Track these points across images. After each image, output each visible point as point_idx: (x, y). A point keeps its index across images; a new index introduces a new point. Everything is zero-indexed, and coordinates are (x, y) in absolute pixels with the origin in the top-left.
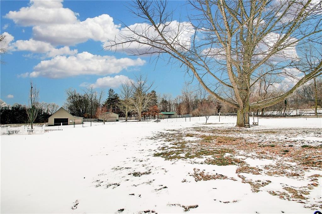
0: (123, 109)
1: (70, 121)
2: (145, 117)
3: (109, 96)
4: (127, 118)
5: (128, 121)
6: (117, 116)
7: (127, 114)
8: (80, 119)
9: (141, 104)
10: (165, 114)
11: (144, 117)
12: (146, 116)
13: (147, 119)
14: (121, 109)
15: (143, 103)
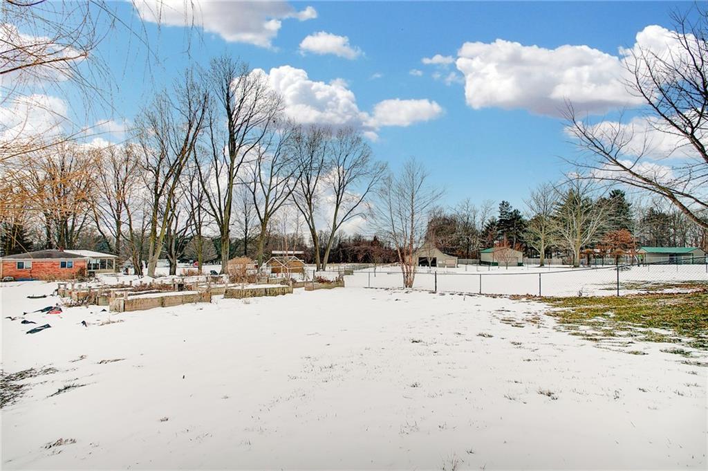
0: (533, 241)
1: (440, 262)
2: (589, 259)
3: (500, 215)
4: (542, 260)
5: (545, 266)
6: (520, 254)
7: (542, 251)
8: (454, 260)
9: (578, 233)
10: (657, 253)
11: (586, 259)
12: (594, 257)
13: (595, 264)
14: (530, 243)
15: (584, 230)
